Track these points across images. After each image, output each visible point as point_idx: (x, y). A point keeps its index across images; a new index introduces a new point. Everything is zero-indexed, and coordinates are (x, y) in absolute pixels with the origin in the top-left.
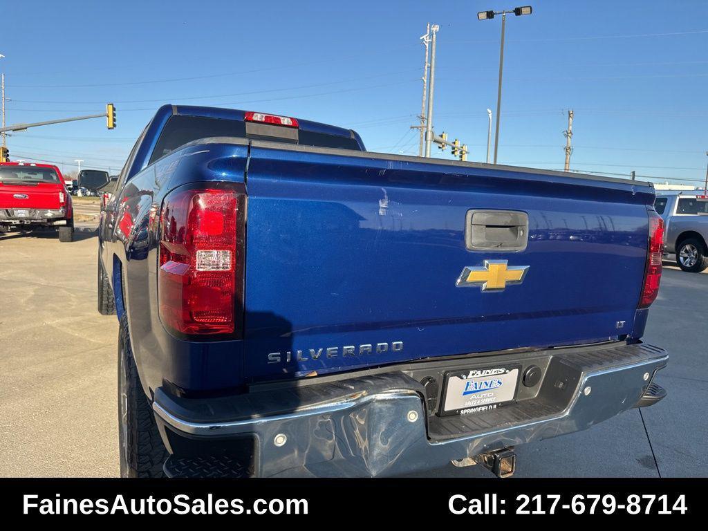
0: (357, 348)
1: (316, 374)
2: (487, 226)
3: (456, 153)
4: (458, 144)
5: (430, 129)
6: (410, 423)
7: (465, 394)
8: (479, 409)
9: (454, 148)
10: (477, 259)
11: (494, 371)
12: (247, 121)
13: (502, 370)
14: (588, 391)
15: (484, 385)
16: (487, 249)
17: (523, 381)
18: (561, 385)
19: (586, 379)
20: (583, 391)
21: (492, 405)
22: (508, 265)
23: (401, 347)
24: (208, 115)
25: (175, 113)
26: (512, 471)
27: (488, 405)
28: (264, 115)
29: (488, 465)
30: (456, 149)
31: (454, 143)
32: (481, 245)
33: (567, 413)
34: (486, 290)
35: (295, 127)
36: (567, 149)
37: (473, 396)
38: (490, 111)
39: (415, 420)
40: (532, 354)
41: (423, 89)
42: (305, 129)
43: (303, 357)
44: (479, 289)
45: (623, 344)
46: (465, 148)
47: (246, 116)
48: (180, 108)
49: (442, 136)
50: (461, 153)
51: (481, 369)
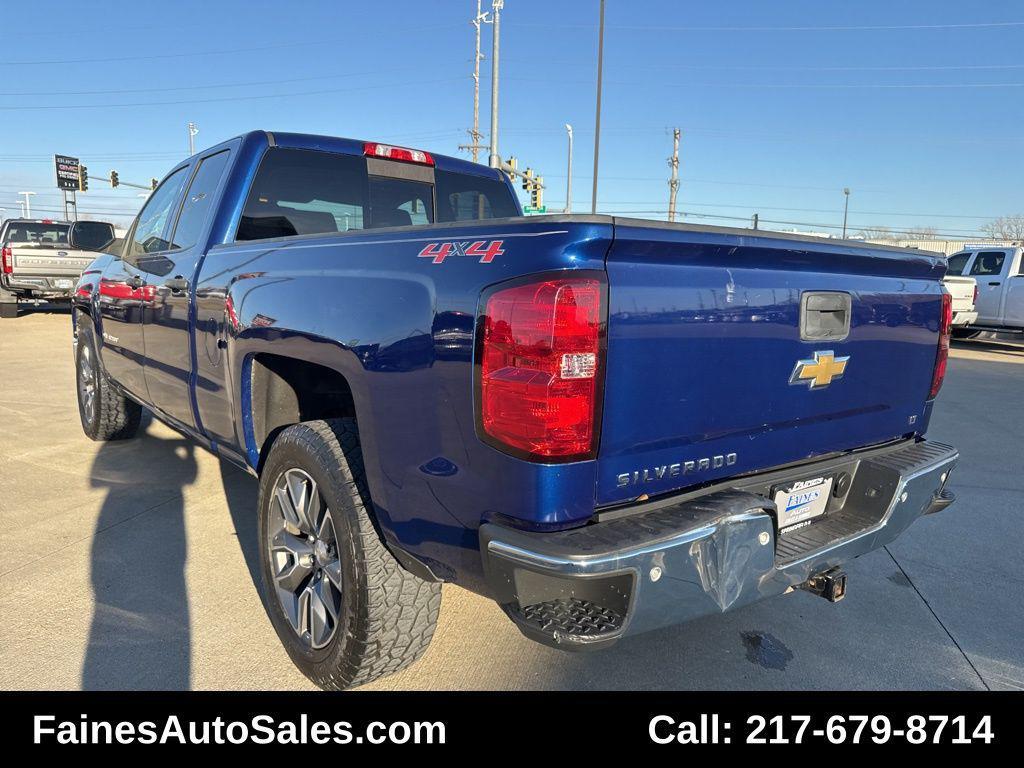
0: (696, 464)
1: (646, 497)
2: (822, 311)
3: (529, 187)
4: (531, 175)
5: (495, 151)
6: (762, 546)
7: (788, 509)
8: (796, 527)
9: (525, 180)
10: (807, 351)
11: (813, 482)
12: (367, 155)
13: (821, 480)
14: (905, 497)
15: (804, 498)
16: (818, 338)
17: (835, 491)
18: (874, 492)
19: (905, 485)
20: (900, 497)
21: (807, 520)
22: (835, 356)
23: (735, 459)
24: (317, 147)
25: (272, 144)
26: (842, 593)
27: (803, 522)
28: (391, 148)
29: (817, 590)
30: (529, 182)
31: (526, 173)
32: (814, 334)
33: (885, 523)
34: (815, 386)
35: (431, 166)
36: (673, 183)
37: (793, 512)
38: (569, 127)
39: (768, 540)
40: (840, 460)
41: (475, 92)
42: (444, 169)
43: (649, 477)
44: (806, 386)
45: (912, 442)
46: (541, 181)
47: (366, 149)
48: (278, 137)
49: (510, 162)
50: (535, 187)
51: (804, 479)
